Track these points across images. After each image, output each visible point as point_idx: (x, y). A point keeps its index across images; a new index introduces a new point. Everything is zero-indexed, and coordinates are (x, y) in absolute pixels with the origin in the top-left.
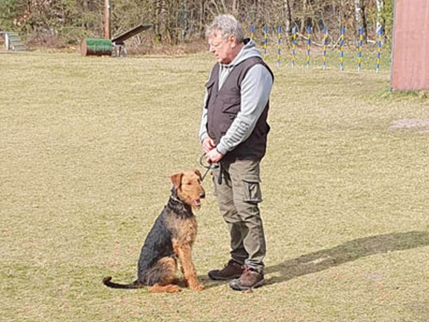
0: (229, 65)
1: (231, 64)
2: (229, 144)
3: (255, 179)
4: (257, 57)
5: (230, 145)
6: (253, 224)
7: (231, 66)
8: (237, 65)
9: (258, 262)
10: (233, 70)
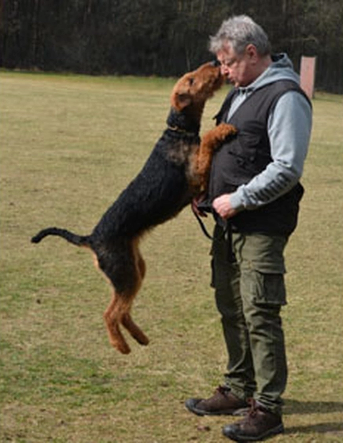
0: (247, 88)
1: (250, 86)
2: (251, 199)
3: (274, 268)
4: (290, 81)
5: (254, 202)
6: (270, 338)
7: (250, 90)
8: (260, 88)
9: (273, 399)
10: (251, 96)
